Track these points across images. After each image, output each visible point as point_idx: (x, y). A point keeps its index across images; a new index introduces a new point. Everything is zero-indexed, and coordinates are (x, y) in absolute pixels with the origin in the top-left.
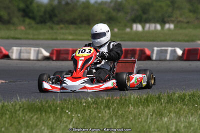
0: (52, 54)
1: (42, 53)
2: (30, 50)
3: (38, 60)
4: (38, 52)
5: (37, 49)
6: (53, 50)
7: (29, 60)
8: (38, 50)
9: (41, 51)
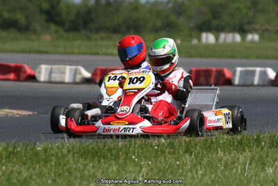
0: (94, 74)
1: (80, 73)
2: (65, 69)
3: (75, 83)
4: (76, 72)
5: (74, 67)
6: (96, 70)
7: (63, 83)
8: (76, 70)
9: (80, 70)
